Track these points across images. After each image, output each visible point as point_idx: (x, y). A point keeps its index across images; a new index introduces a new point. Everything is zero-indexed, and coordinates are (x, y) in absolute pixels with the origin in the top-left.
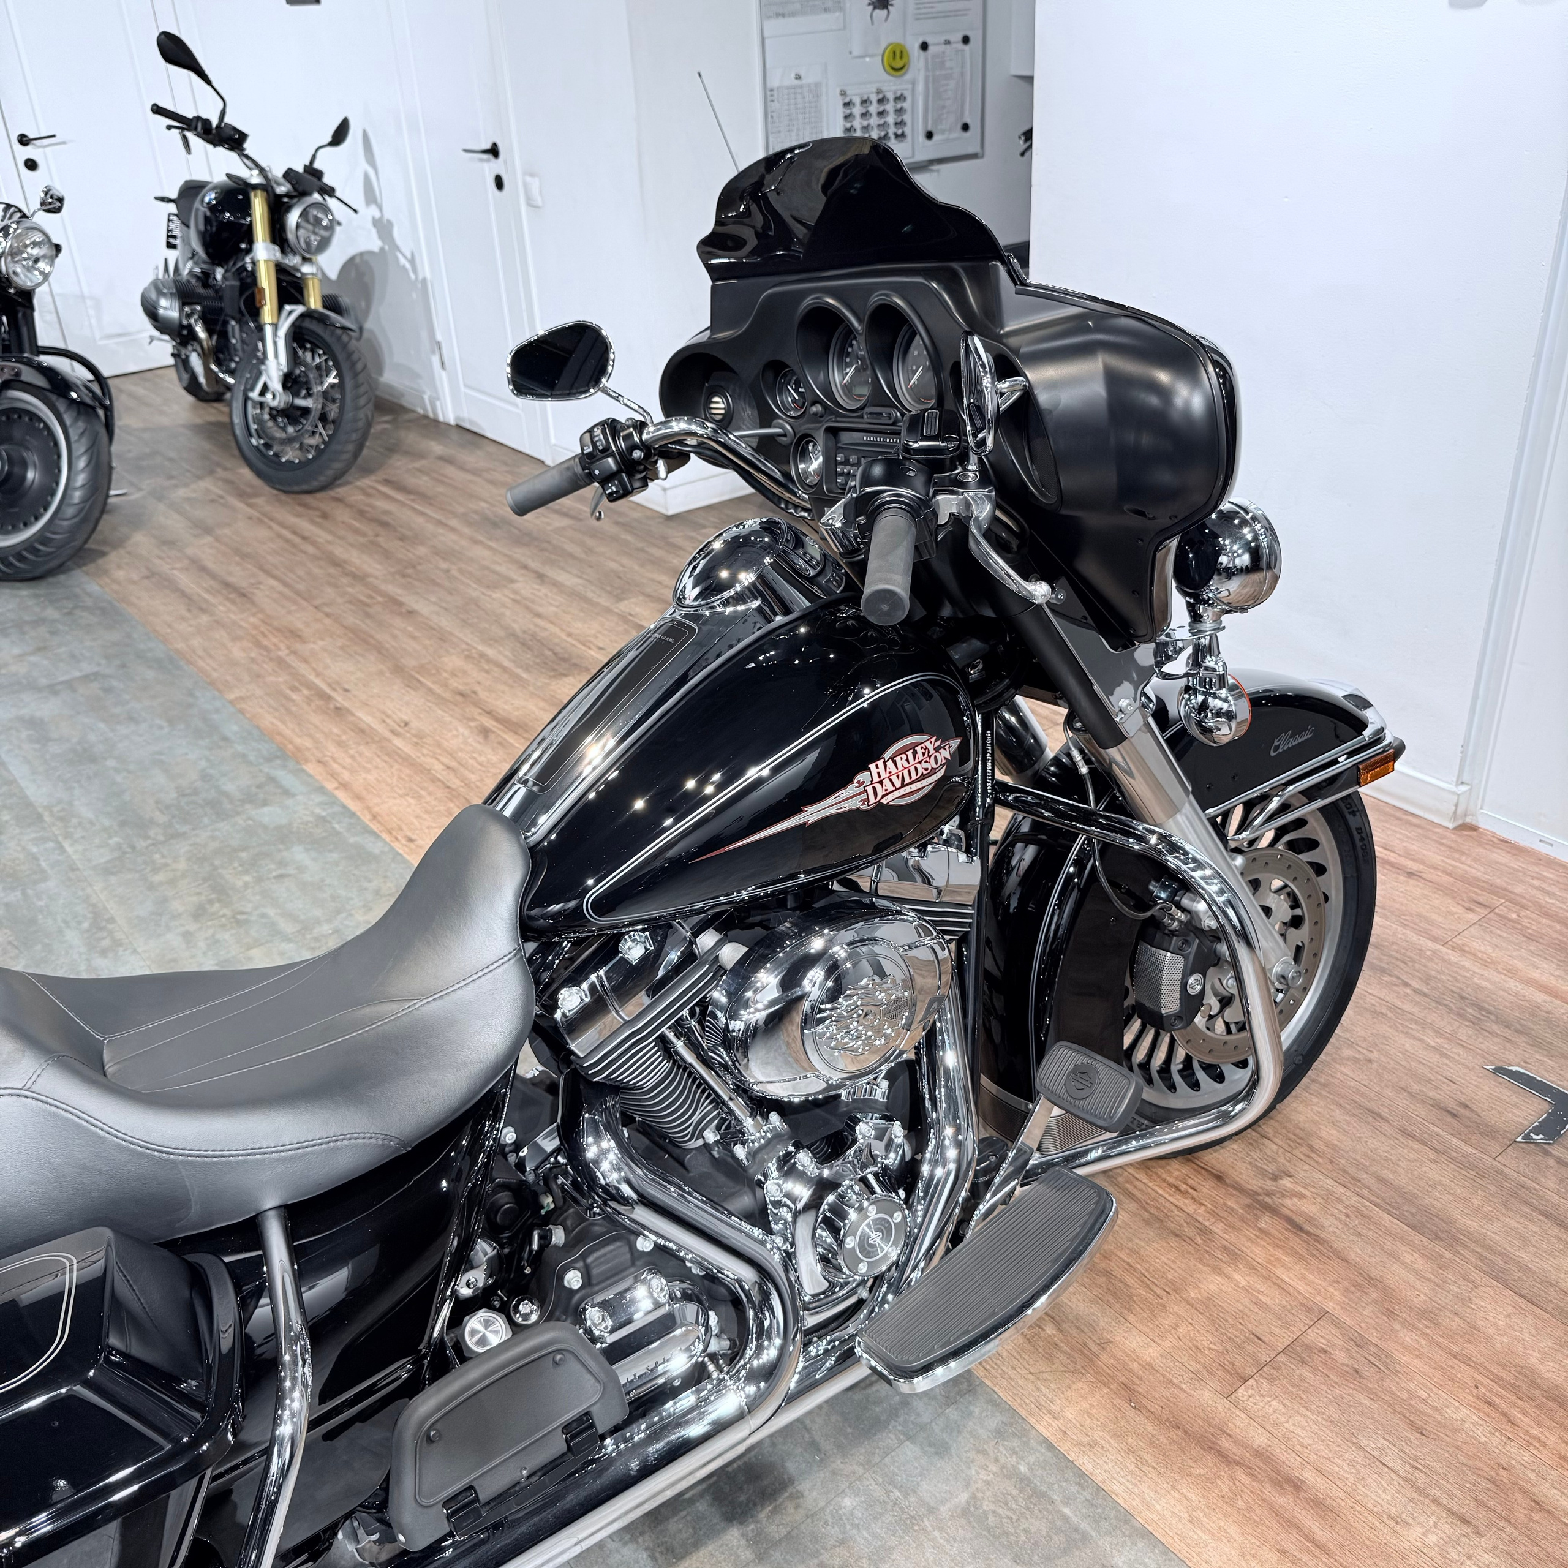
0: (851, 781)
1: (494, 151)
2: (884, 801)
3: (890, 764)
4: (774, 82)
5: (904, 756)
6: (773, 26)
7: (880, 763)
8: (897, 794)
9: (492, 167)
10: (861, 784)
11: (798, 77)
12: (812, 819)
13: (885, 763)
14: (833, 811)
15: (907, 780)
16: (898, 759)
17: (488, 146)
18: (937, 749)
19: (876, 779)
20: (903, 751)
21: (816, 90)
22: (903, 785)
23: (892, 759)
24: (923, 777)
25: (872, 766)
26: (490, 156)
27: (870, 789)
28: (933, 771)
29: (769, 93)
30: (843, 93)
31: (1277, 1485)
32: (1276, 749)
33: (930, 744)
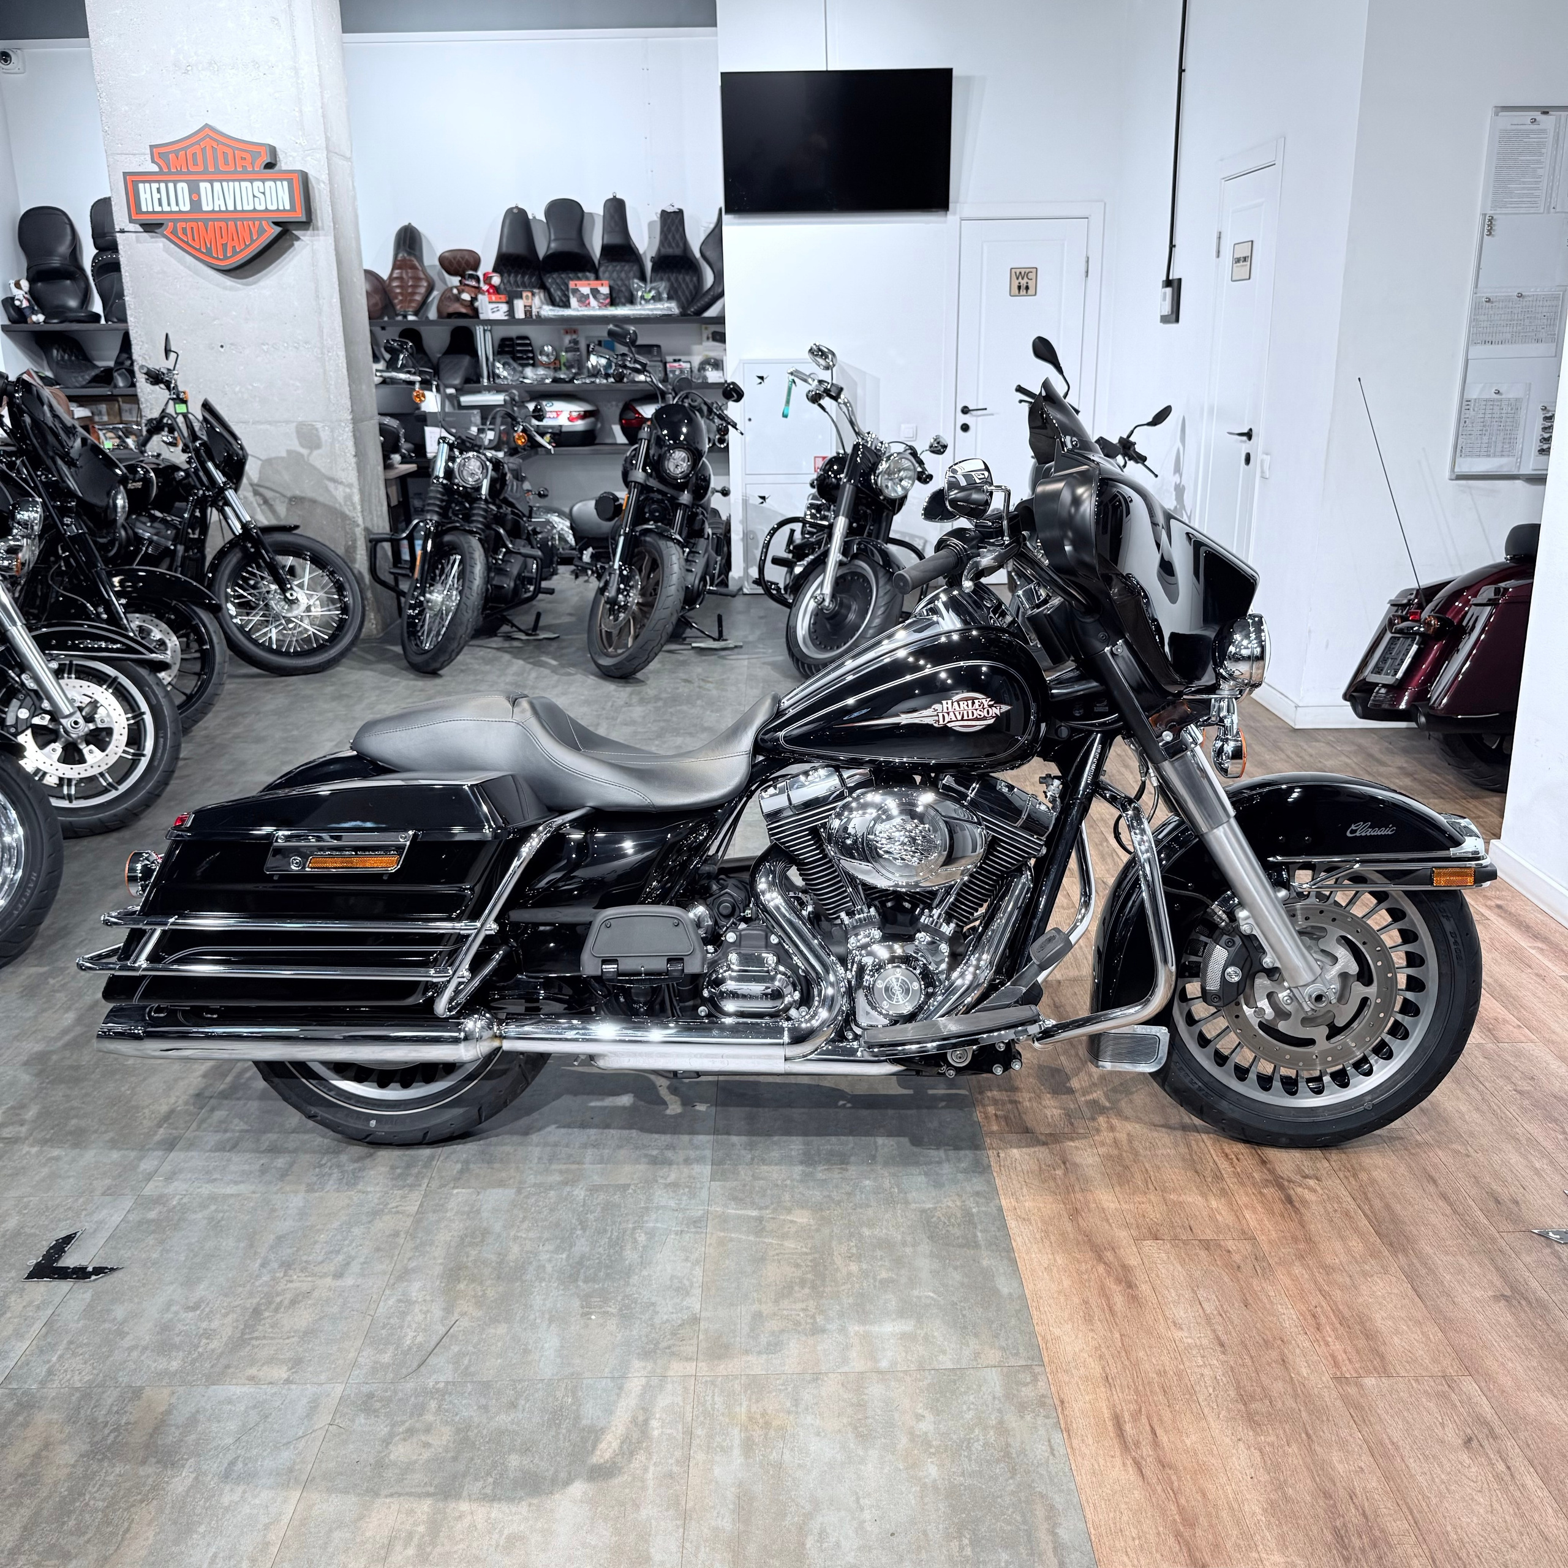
0: (930, 707)
1: (1249, 435)
2: (949, 725)
3: (955, 704)
4: (1473, 393)
5: (965, 702)
6: (1477, 351)
7: (949, 701)
8: (958, 723)
9: (1245, 446)
10: (935, 710)
11: (1498, 392)
12: (903, 722)
13: (952, 702)
14: (916, 721)
15: (965, 717)
16: (961, 702)
17: (1246, 431)
18: (990, 706)
19: (945, 710)
20: (966, 699)
21: (1516, 406)
22: (962, 720)
23: (957, 701)
24: (977, 719)
25: (944, 702)
26: (1245, 438)
27: (940, 715)
28: (985, 719)
30: (1545, 409)
31: (1119, 1281)
32: (1353, 832)
33: (986, 702)
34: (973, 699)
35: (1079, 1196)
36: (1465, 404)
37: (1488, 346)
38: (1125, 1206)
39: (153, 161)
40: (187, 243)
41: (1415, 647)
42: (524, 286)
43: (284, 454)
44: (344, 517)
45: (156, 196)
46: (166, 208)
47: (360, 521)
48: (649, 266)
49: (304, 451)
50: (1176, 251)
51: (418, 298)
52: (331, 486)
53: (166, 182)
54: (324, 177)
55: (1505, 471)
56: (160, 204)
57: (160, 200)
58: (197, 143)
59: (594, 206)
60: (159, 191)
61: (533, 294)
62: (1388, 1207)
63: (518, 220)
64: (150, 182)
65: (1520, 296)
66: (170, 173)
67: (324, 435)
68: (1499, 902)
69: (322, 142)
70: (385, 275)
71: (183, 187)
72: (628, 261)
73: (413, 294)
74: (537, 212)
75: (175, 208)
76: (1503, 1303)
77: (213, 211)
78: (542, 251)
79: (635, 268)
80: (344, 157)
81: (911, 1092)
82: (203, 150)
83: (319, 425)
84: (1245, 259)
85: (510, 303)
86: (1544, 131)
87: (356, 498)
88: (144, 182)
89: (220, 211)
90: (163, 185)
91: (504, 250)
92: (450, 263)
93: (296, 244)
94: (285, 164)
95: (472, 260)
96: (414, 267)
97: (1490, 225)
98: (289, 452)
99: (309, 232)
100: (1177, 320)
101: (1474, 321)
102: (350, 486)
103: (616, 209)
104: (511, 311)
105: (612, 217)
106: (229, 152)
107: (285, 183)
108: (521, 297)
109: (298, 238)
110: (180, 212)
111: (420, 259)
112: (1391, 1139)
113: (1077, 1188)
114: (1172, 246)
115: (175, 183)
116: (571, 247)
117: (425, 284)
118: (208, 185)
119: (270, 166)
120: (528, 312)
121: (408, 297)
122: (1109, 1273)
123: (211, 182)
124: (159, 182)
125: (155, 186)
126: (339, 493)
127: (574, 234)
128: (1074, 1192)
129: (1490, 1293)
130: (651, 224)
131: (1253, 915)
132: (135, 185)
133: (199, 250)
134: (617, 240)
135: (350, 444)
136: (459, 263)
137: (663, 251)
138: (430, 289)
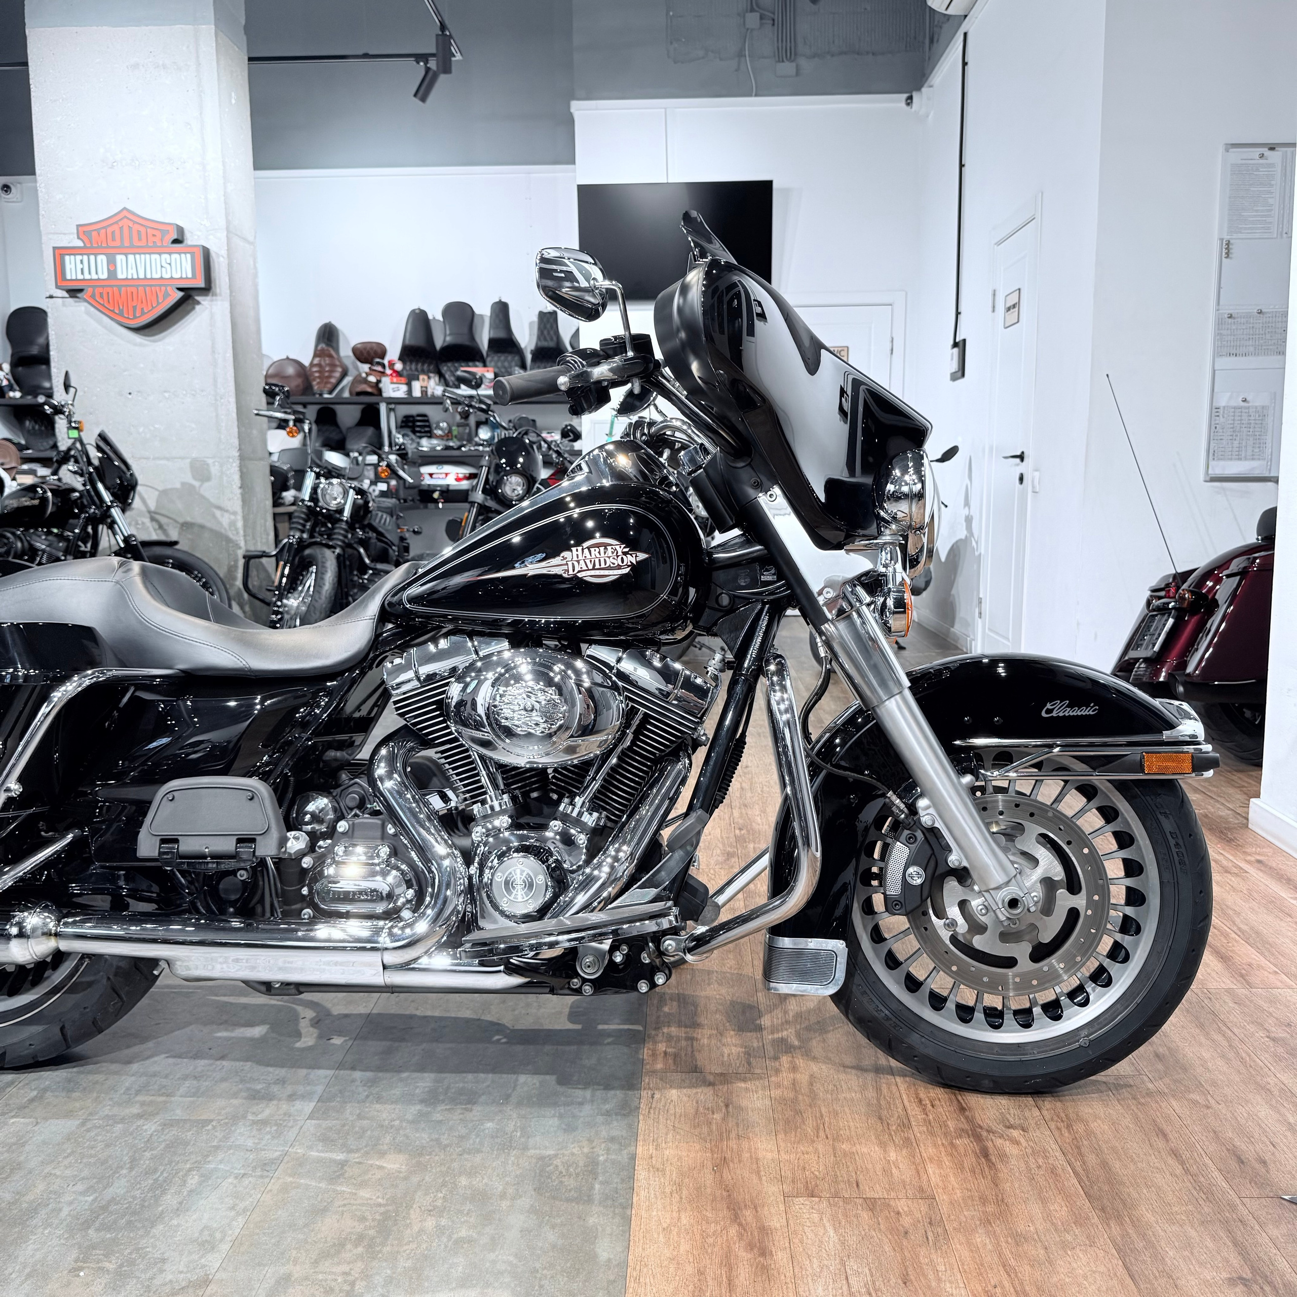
0: (559, 555)
1: (1021, 457)
2: (580, 575)
3: (586, 551)
4: (1222, 401)
5: (597, 549)
6: (1225, 362)
7: (580, 548)
8: (589, 573)
9: (1018, 468)
10: (564, 558)
11: (1245, 401)
12: (531, 573)
13: (583, 549)
14: (544, 571)
15: (597, 566)
16: (592, 550)
17: (1019, 453)
18: (625, 553)
19: (575, 558)
20: (598, 546)
21: (1262, 413)
22: (594, 569)
23: (588, 548)
24: (609, 568)
25: (574, 549)
26: (1018, 460)
27: (570, 564)
28: (619, 567)
29: (1214, 410)
31: (751, 1247)
32: (1049, 711)
33: (620, 548)
34: (606, 546)
35: (733, 1144)
36: (1215, 411)
37: (1233, 358)
38: (784, 1156)
39: (78, 238)
40: (103, 305)
41: (1171, 621)
42: (423, 372)
43: (178, 486)
44: (228, 540)
45: (79, 266)
46: (87, 276)
47: (242, 544)
48: (529, 357)
49: (196, 484)
50: (960, 317)
51: (333, 381)
52: (218, 513)
53: (88, 255)
54: (224, 252)
55: (1257, 473)
56: (82, 273)
57: (82, 270)
58: (116, 223)
59: (483, 309)
60: (82, 262)
61: (429, 378)
62: (1104, 1164)
63: (420, 319)
64: (75, 255)
65: (1260, 312)
66: (92, 248)
67: (214, 470)
68: (1258, 858)
69: (222, 223)
70: (306, 362)
71: (102, 259)
72: (510, 352)
73: (330, 377)
74: (435, 313)
75: (94, 277)
76: (1240, 1289)
77: (127, 279)
78: (439, 343)
79: (517, 358)
80: (245, 240)
81: (579, 1027)
82: (121, 229)
83: (210, 461)
84: (1014, 306)
85: (409, 384)
86: (1272, 165)
87: (240, 524)
88: (70, 255)
89: (132, 279)
90: (85, 257)
91: (407, 342)
92: (361, 352)
93: (198, 307)
94: (190, 240)
95: (379, 351)
96: (330, 356)
97: (1227, 249)
98: (183, 484)
99: (209, 298)
100: (963, 375)
101: (1219, 335)
102: (235, 513)
103: (502, 310)
104: (410, 391)
105: (497, 316)
106: (142, 229)
107: (189, 256)
108: (418, 379)
109: (198, 303)
110: (99, 279)
111: (337, 350)
112: (1117, 1087)
113: (733, 1135)
114: (958, 313)
115: (96, 255)
116: (464, 340)
117: (339, 369)
118: (123, 257)
119: (176, 241)
120: (424, 391)
121: (324, 379)
122: (741, 1237)
123: (126, 255)
124: (82, 254)
125: (79, 258)
126: (225, 519)
127: (465, 330)
128: (728, 1139)
129: (1225, 1275)
130: (531, 324)
131: (935, 804)
132: (62, 257)
133: (113, 311)
134: (501, 334)
135: (236, 478)
136: (368, 353)
137: (540, 344)
138: (344, 374)
